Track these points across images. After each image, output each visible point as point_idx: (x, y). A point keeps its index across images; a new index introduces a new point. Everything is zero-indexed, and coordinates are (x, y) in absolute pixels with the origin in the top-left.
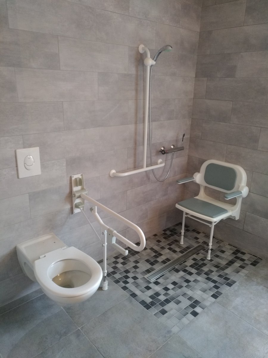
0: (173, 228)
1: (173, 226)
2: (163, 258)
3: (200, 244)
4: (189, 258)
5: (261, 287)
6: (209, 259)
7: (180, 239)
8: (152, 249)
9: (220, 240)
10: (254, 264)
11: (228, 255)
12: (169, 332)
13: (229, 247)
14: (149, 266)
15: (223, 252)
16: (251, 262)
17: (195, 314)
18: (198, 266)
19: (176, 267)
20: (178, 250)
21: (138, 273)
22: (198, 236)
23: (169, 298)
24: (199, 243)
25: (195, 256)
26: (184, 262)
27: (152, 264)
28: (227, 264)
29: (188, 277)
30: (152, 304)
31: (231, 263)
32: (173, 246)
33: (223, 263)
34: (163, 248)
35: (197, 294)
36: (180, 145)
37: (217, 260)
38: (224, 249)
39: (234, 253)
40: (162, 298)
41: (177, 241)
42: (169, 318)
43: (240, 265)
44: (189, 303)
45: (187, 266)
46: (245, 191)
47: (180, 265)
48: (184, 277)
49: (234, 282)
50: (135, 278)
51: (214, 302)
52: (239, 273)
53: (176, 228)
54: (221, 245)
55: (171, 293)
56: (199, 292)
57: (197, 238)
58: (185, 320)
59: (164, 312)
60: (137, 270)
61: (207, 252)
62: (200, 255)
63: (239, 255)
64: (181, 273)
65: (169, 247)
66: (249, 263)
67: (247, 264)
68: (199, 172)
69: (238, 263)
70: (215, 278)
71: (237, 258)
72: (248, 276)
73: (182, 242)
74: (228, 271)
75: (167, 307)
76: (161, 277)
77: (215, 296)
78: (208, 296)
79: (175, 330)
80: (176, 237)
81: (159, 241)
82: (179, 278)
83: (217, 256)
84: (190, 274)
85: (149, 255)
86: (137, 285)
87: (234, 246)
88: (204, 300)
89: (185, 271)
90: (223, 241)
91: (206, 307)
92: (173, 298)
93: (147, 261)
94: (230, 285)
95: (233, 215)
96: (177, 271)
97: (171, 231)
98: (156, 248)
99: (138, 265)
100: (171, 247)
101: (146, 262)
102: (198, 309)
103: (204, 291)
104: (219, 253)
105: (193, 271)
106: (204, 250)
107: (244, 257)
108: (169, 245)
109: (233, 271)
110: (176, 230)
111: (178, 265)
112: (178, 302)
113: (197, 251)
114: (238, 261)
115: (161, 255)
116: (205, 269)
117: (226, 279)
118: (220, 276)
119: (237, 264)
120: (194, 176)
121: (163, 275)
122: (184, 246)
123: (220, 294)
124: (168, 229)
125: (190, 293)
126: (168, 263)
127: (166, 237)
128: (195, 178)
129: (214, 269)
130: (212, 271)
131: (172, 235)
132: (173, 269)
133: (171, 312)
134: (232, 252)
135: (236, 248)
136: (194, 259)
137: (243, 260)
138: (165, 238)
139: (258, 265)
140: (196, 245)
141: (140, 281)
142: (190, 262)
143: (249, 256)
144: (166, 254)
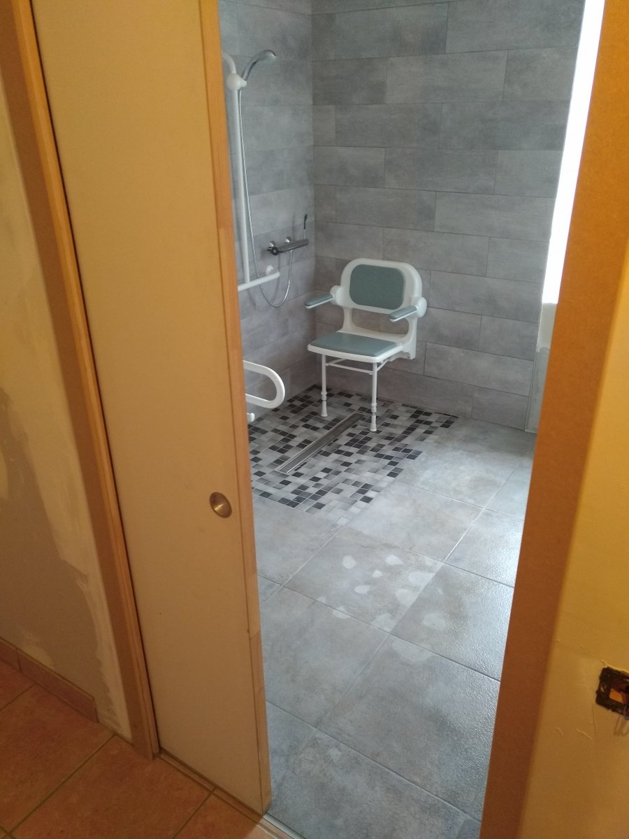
0: (304, 394)
1: (304, 392)
2: (298, 440)
3: (355, 412)
4: (342, 434)
5: (460, 452)
6: (375, 430)
7: (321, 410)
8: (275, 431)
9: (388, 401)
10: (446, 425)
11: (404, 420)
12: (334, 526)
13: (404, 409)
14: (278, 455)
15: (395, 417)
16: (441, 424)
17: (368, 500)
18: (360, 443)
19: (324, 449)
20: (320, 425)
21: (262, 466)
22: (350, 401)
23: (324, 488)
24: (353, 410)
25: (350, 430)
26: (334, 441)
27: (282, 451)
28: (404, 432)
29: (346, 459)
30: (299, 500)
31: (410, 430)
32: (310, 422)
33: (399, 432)
34: (294, 427)
35: (366, 477)
36: (299, 236)
37: (389, 430)
38: (395, 413)
39: (413, 416)
40: (312, 490)
41: (316, 414)
42: (329, 511)
43: (424, 430)
44: (355, 489)
45: (340, 446)
46: (421, 306)
47: (329, 445)
48: (340, 459)
49: (419, 453)
50: (260, 474)
51: (394, 481)
52: (425, 441)
53: (310, 394)
54: (391, 407)
55: (325, 482)
56: (368, 474)
57: (348, 405)
58: (354, 509)
59: (320, 506)
60: (260, 463)
61: (370, 421)
62: (359, 426)
63: (422, 417)
64: (334, 456)
65: (304, 423)
66: (438, 425)
67: (436, 428)
68: (339, 285)
69: (422, 428)
70: (390, 453)
71: (420, 422)
72: (440, 443)
73: (325, 414)
74: (408, 441)
75: (322, 500)
76: (302, 466)
77: (392, 474)
78: (382, 476)
79: (342, 522)
80: (311, 408)
81: (284, 418)
82: (333, 462)
83: (387, 425)
84: (349, 454)
85: (272, 440)
86: (267, 482)
87: (411, 407)
88: (378, 481)
89: (339, 452)
90: (392, 402)
91: (382, 489)
92: (329, 489)
93: (273, 448)
94: (413, 457)
95: (405, 351)
96: (327, 454)
97: (301, 400)
98: (282, 428)
99: (259, 456)
100: (307, 423)
101: (272, 451)
102: (370, 494)
103: (376, 471)
104: (388, 421)
105: (352, 449)
106: (364, 419)
107: (430, 419)
108: (303, 420)
109: (416, 440)
110: (309, 397)
111: (326, 446)
112: (339, 491)
113: (352, 423)
114: (422, 425)
115: (293, 437)
116: (372, 444)
117: (407, 451)
118: (396, 449)
119: (420, 430)
120: (332, 293)
121: (305, 463)
122: (330, 419)
123: (401, 470)
124: (296, 398)
125: (353, 477)
126: (308, 446)
127: (296, 411)
128: (333, 296)
129: (386, 442)
130: (383, 446)
131: (305, 406)
132: (318, 453)
133: (332, 504)
134: (410, 415)
135: (416, 408)
136: (350, 435)
137: (428, 423)
138: (294, 412)
139: (452, 425)
140: (349, 415)
141: (268, 476)
142: (343, 440)
143: (438, 416)
144: (301, 434)
